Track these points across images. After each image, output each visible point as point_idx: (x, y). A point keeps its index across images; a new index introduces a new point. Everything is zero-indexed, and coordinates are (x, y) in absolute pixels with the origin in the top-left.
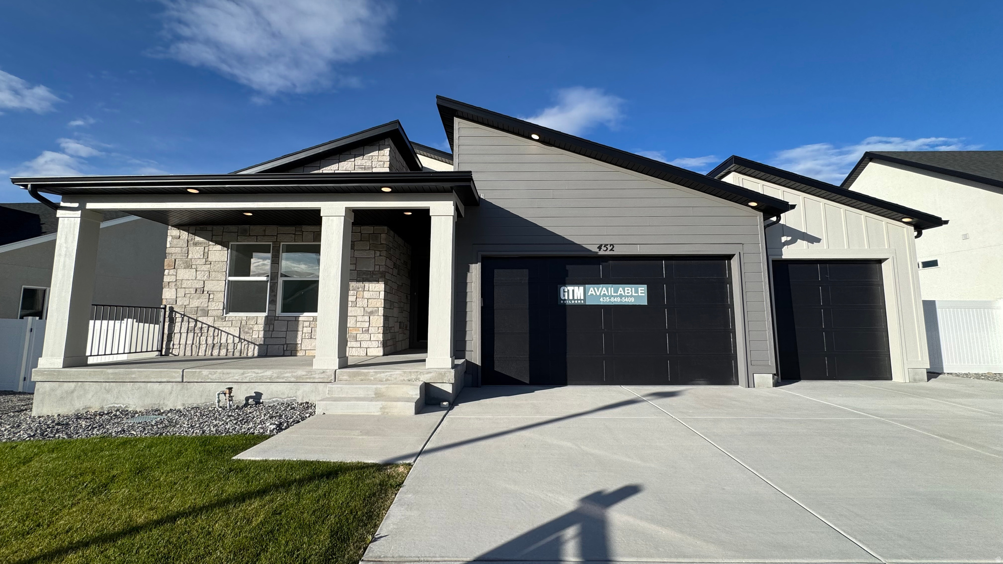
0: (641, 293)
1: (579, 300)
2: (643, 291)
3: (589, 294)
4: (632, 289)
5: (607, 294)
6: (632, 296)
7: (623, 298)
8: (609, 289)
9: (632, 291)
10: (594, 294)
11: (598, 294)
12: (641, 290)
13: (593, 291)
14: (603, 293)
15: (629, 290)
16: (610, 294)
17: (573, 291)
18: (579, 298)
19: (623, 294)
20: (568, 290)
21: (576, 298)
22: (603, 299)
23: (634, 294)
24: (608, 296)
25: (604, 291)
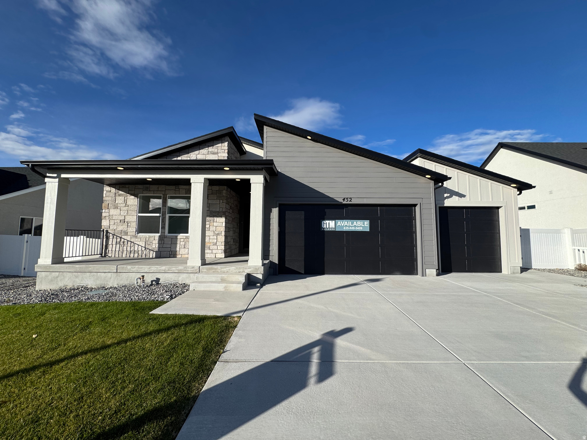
0: (366, 225)
1: (332, 228)
2: (367, 224)
3: (338, 225)
4: (361, 223)
5: (347, 225)
6: (361, 226)
7: (356, 227)
8: (349, 222)
9: (361, 224)
10: (341, 225)
11: (343, 225)
12: (366, 223)
13: (340, 223)
14: (345, 224)
15: (359, 223)
16: (349, 225)
17: (329, 223)
18: (332, 227)
19: (356, 225)
20: (326, 223)
21: (330, 227)
22: (345, 228)
23: (362, 225)
24: (348, 226)
25: (346, 224)
